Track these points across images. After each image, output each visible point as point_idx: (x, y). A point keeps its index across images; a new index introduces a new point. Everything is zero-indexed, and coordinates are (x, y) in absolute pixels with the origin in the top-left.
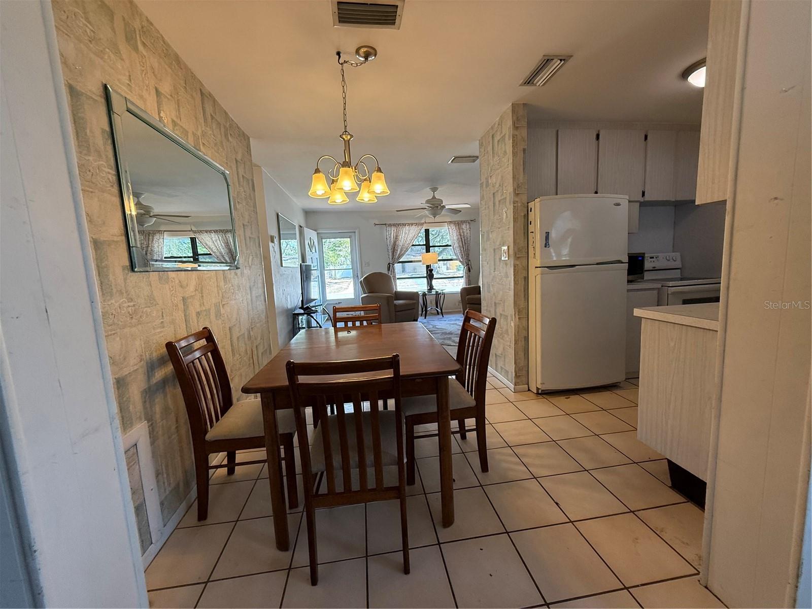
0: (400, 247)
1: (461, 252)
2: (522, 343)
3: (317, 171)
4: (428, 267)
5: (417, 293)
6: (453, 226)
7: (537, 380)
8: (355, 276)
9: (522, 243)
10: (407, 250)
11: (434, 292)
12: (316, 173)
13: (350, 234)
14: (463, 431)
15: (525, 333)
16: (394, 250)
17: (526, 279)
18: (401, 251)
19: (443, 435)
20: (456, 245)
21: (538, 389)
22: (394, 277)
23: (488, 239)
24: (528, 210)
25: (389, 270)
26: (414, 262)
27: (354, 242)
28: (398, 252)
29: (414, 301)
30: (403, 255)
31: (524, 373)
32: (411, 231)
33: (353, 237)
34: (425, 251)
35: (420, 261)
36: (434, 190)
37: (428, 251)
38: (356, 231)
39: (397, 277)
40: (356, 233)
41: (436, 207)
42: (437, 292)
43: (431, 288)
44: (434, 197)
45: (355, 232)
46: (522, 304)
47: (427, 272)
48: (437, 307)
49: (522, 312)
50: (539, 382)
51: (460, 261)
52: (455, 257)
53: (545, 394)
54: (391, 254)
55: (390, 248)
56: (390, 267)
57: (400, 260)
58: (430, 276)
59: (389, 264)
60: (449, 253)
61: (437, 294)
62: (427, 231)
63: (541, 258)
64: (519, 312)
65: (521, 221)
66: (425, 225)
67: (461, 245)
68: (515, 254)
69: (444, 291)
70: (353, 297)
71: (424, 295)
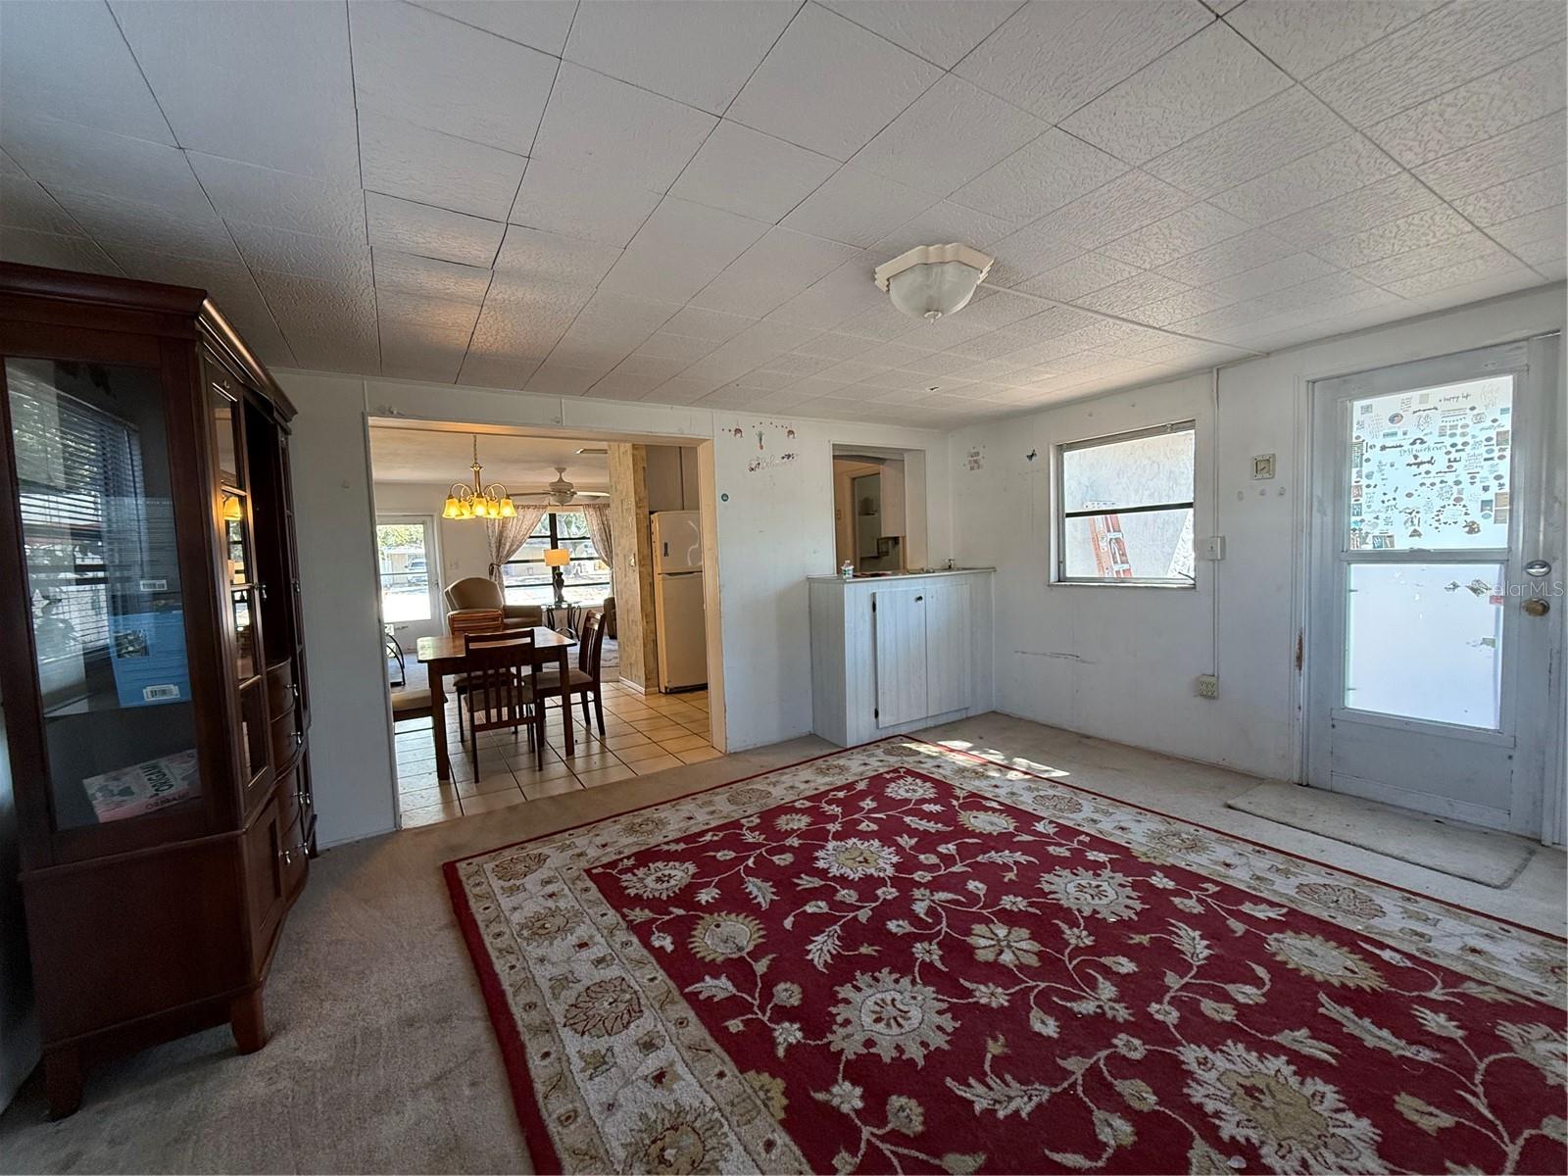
0: (510, 540)
1: (605, 548)
2: (650, 646)
3: (450, 497)
4: (554, 569)
5: (539, 607)
6: (591, 511)
7: (664, 682)
8: (433, 584)
9: (646, 551)
10: (521, 543)
11: (564, 606)
12: (449, 498)
13: (424, 518)
14: (585, 702)
15: (652, 636)
16: (500, 544)
17: (652, 585)
18: (512, 545)
19: (567, 707)
20: (598, 537)
21: (666, 688)
22: (501, 584)
23: (619, 544)
24: (651, 522)
25: (491, 573)
26: (532, 561)
27: (430, 531)
28: (507, 547)
29: (536, 619)
30: (514, 551)
31: (655, 675)
32: (528, 517)
33: (429, 524)
34: (549, 546)
35: (543, 561)
36: (561, 470)
37: (554, 546)
38: (435, 514)
39: (506, 583)
40: (435, 518)
41: (563, 492)
42: (569, 605)
43: (560, 599)
44: (561, 480)
45: (432, 516)
46: (649, 608)
47: (554, 578)
48: (570, 627)
49: (649, 615)
50: (666, 680)
51: (604, 561)
52: (596, 555)
53: (672, 692)
54: (494, 550)
55: (493, 541)
56: (492, 570)
57: (511, 559)
58: (558, 582)
59: (492, 565)
60: (588, 549)
61: (570, 608)
62: (553, 518)
63: (662, 566)
64: (646, 616)
65: (644, 530)
66: (549, 508)
67: (605, 538)
68: (640, 561)
69: (580, 604)
70: (429, 618)
71: (550, 610)
